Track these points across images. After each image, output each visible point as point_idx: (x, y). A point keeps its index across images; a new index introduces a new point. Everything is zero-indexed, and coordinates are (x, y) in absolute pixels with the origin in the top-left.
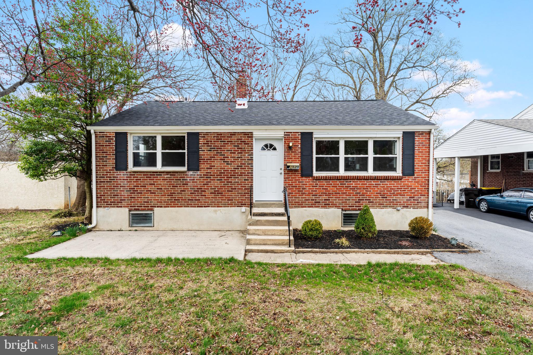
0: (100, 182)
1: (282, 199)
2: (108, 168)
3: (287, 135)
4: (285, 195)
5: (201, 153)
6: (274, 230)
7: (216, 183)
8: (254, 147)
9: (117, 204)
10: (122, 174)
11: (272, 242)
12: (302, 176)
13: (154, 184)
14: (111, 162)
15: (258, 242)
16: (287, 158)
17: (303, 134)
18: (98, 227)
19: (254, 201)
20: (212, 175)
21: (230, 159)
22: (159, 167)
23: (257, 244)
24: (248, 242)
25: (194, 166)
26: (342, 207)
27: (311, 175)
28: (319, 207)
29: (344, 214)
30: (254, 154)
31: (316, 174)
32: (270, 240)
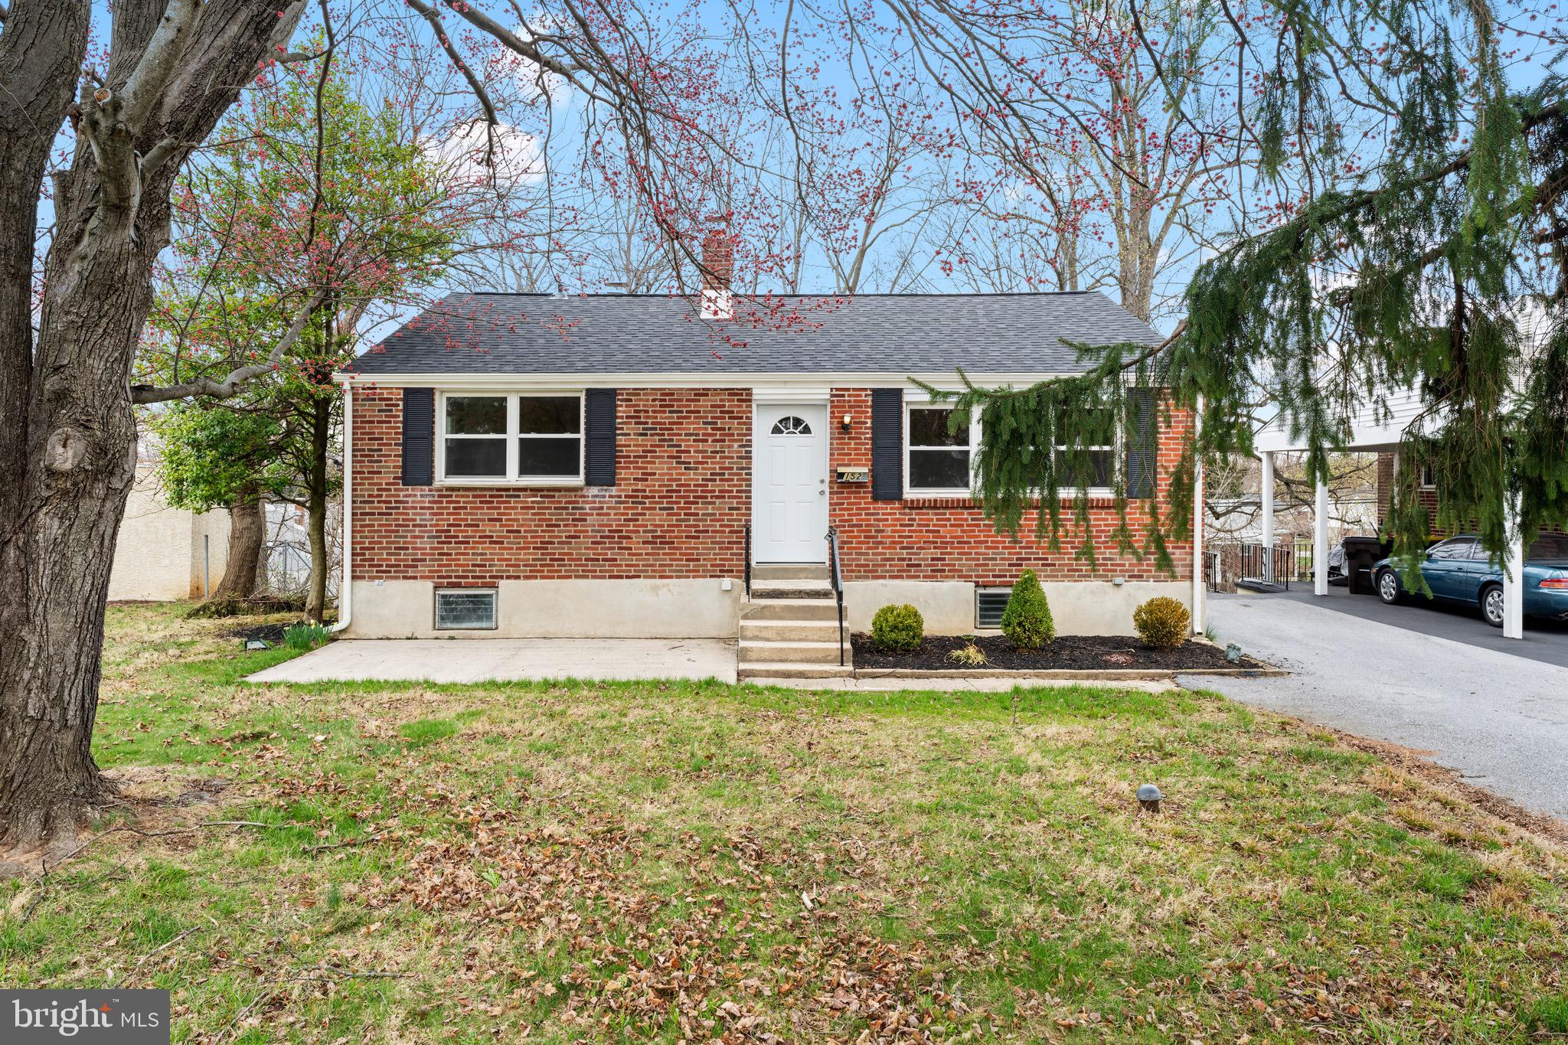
0: (362, 514)
1: (825, 558)
2: (385, 479)
3: (838, 394)
4: (832, 548)
5: (621, 440)
6: (804, 629)
7: (657, 518)
8: (754, 427)
9: (403, 570)
10: (418, 494)
11: (799, 656)
12: (876, 499)
13: (500, 520)
14: (392, 464)
15: (766, 655)
16: (837, 455)
17: (876, 393)
18: (353, 629)
19: (753, 564)
20: (647, 497)
21: (694, 457)
22: (513, 476)
23: (764, 661)
24: (742, 655)
25: (602, 474)
26: (977, 576)
27: (897, 496)
28: (918, 577)
29: (981, 595)
30: (754, 443)
31: (910, 493)
32: (796, 650)
